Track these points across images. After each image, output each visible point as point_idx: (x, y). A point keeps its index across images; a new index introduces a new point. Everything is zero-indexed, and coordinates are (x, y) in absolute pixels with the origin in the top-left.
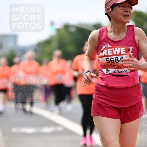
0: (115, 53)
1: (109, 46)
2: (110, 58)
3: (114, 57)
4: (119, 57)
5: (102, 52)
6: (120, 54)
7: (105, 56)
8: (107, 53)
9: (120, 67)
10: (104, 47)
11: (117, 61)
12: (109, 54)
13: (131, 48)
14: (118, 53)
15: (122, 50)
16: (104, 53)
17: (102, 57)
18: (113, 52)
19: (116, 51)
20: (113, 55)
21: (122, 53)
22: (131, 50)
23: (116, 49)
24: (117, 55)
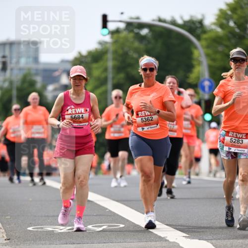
0: (77, 112)
1: (73, 107)
2: (74, 115)
3: (77, 115)
4: (81, 115)
5: (68, 110)
6: (81, 113)
7: (70, 114)
8: (72, 112)
9: (81, 122)
10: (69, 107)
11: (79, 117)
12: (73, 113)
13: (88, 109)
14: (80, 112)
15: (83, 110)
16: (70, 112)
17: (68, 114)
18: (76, 112)
19: (78, 110)
20: (76, 114)
21: (83, 112)
22: (88, 111)
23: (78, 109)
24: (79, 113)
